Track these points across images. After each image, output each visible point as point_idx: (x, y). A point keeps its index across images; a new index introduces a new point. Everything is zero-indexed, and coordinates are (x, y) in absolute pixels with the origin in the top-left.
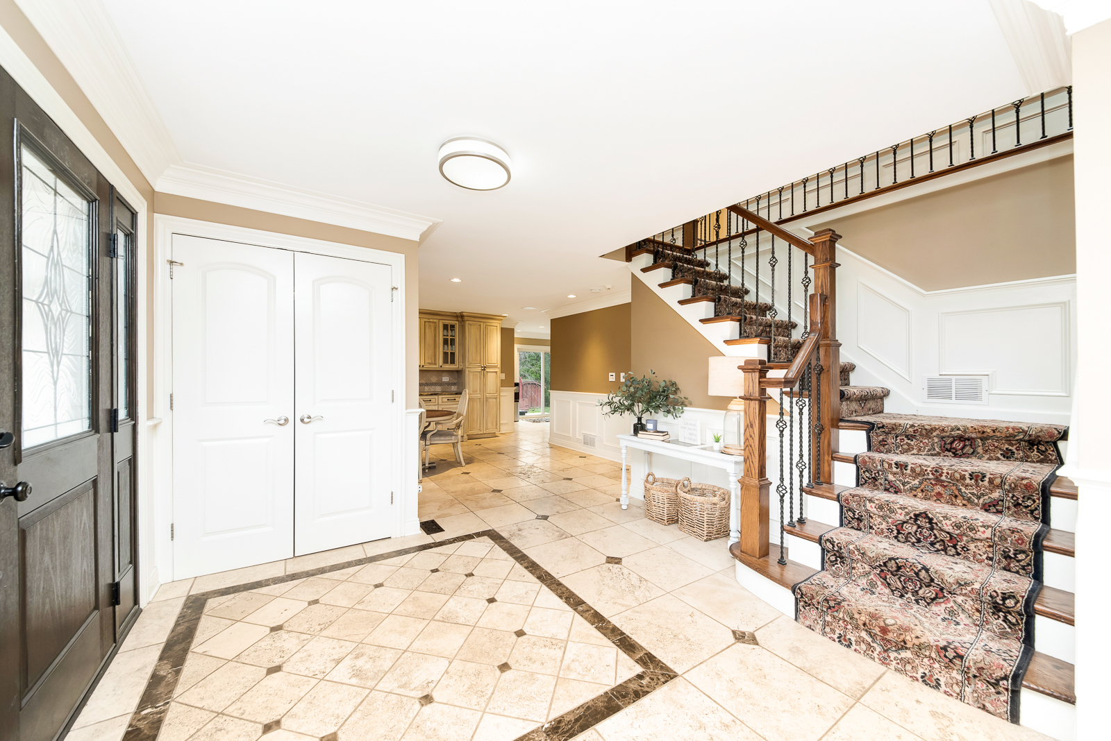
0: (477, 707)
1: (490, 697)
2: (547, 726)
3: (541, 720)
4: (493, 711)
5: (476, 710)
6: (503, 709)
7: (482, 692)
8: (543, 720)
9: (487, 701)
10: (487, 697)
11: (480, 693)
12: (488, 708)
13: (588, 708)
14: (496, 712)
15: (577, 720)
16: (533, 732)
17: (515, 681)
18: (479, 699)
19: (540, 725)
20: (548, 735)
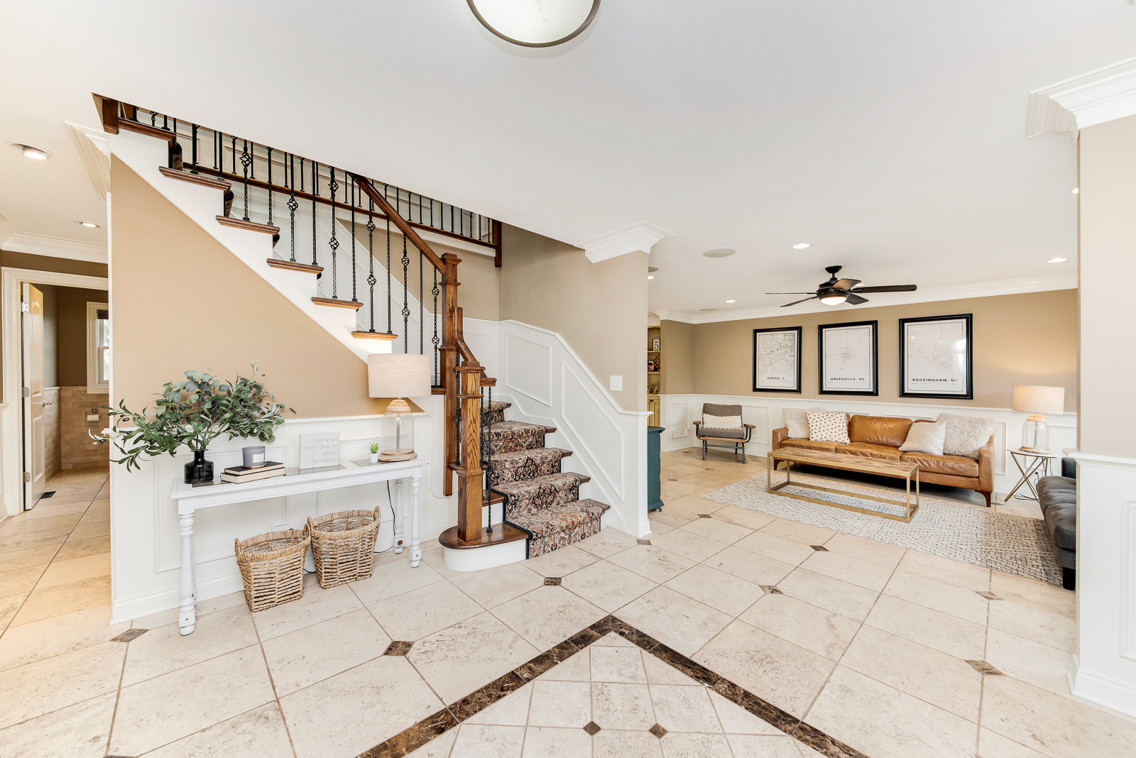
0: (724, 741)
1: (706, 733)
2: (706, 685)
3: (705, 690)
4: (719, 726)
5: (728, 742)
6: (711, 719)
7: (703, 743)
8: (703, 688)
9: (711, 735)
10: (707, 736)
11: (706, 744)
12: (718, 732)
13: (672, 661)
14: (718, 723)
15: (689, 668)
16: (719, 693)
17: (672, 717)
18: (714, 742)
19: (708, 689)
20: (715, 683)
